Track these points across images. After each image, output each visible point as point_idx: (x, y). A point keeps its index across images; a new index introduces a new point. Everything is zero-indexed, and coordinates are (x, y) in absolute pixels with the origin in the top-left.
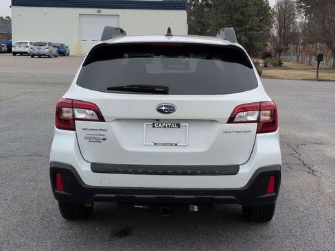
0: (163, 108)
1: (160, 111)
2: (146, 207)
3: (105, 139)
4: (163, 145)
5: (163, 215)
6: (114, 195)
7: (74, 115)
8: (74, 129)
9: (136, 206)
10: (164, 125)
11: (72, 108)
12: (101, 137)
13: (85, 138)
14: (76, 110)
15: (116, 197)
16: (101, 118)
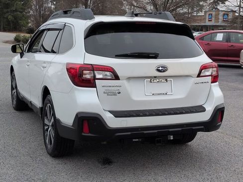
0: (160, 68)
1: (158, 70)
2: (140, 140)
3: (119, 93)
4: (159, 94)
5: (157, 144)
6: (129, 133)
7: (94, 76)
8: (95, 87)
9: (134, 140)
10: (157, 80)
11: (93, 70)
12: (117, 92)
13: (104, 93)
14: (96, 72)
15: (131, 134)
16: (117, 78)
